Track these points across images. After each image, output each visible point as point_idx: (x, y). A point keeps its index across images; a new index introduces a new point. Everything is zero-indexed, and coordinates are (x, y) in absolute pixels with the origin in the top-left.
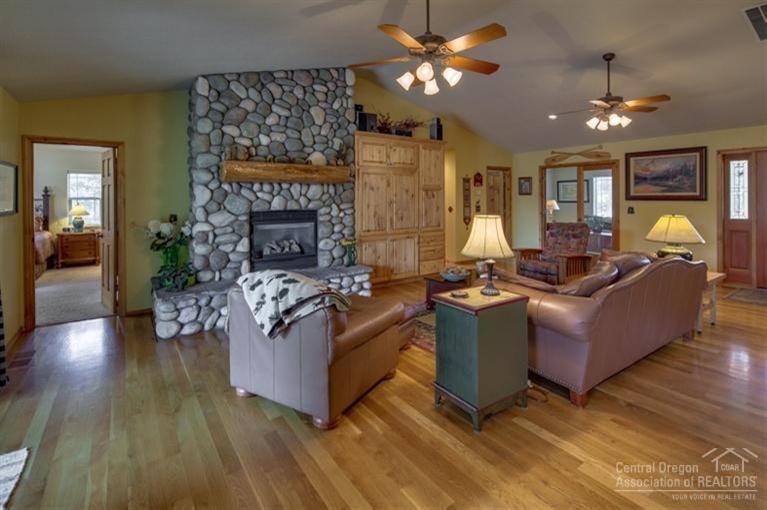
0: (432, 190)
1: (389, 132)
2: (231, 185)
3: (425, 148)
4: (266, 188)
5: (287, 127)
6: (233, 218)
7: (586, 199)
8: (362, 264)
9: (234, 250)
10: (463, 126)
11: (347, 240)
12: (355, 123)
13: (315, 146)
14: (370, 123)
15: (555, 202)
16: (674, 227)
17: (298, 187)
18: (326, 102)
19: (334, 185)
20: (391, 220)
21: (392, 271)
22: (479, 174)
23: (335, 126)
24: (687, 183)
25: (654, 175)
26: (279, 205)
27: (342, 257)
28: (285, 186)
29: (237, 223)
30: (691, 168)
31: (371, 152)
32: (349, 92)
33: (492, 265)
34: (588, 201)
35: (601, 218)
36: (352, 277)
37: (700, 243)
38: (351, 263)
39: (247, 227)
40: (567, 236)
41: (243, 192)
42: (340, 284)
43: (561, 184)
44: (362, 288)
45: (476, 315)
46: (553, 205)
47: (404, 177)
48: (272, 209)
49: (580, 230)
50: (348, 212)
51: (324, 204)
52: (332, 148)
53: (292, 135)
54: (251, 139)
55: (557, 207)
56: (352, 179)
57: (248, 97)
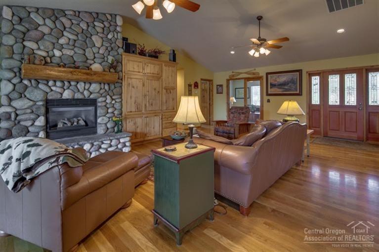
0: (169, 89)
1: (145, 55)
2: (31, 81)
3: (166, 66)
4: (59, 84)
5: (75, 47)
6: (31, 103)
7: (248, 97)
8: (126, 131)
9: (33, 125)
10: (188, 56)
11: (116, 117)
12: (122, 48)
13: (95, 60)
14: (132, 49)
15: (234, 98)
16: (291, 107)
17: (83, 84)
18: (103, 33)
19: (109, 84)
20: (145, 105)
21: (146, 135)
22: (196, 83)
23: (109, 49)
24: (294, 87)
25: (279, 83)
26: (69, 95)
27: (113, 128)
28: (73, 83)
29: (36, 106)
30: (295, 80)
31: (133, 66)
32: (118, 29)
33: (192, 128)
34: (249, 98)
35: (255, 106)
36: (118, 139)
37: (303, 115)
38: (120, 131)
39: (43, 110)
40: (239, 113)
41: (40, 86)
42: (110, 144)
43: (237, 90)
44: (125, 146)
45: (178, 163)
46: (233, 99)
47: (153, 81)
48: (63, 98)
49: (246, 110)
50: (117, 100)
51: (101, 95)
52: (107, 61)
53: (79, 52)
54: (48, 52)
55: (235, 101)
56: (120, 81)
57: (45, 24)
